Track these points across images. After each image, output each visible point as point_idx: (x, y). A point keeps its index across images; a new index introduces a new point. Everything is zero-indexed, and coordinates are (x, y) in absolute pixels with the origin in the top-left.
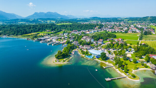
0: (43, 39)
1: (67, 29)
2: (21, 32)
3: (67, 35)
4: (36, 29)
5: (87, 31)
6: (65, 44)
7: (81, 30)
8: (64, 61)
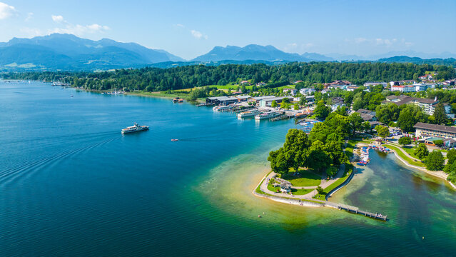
0: (224, 100)
1: (310, 77)
2: (164, 82)
3: (313, 94)
4: (210, 75)
5: (392, 83)
6: (307, 119)
7: (365, 82)
8: (321, 192)
